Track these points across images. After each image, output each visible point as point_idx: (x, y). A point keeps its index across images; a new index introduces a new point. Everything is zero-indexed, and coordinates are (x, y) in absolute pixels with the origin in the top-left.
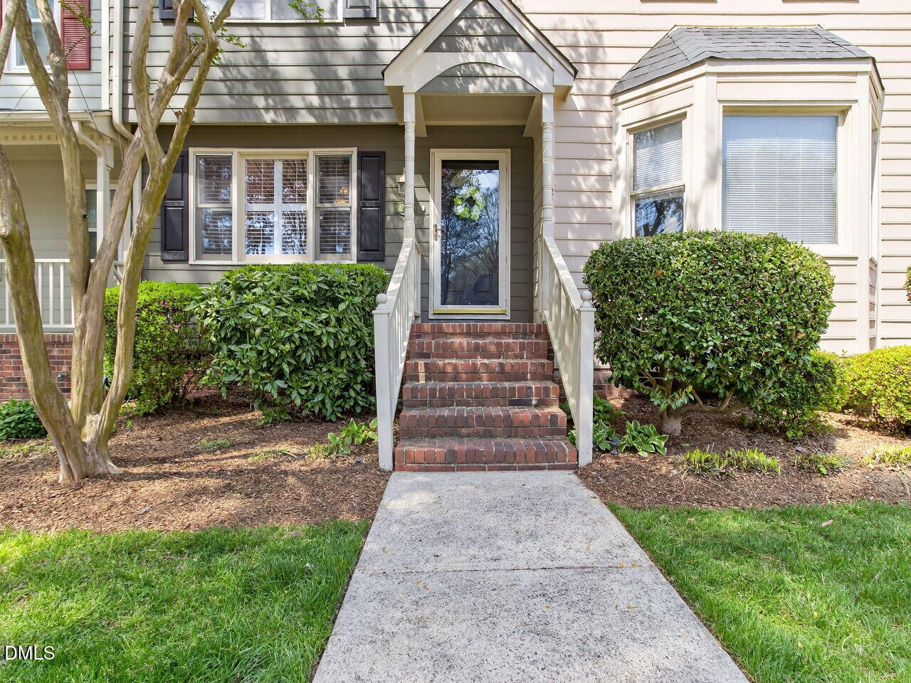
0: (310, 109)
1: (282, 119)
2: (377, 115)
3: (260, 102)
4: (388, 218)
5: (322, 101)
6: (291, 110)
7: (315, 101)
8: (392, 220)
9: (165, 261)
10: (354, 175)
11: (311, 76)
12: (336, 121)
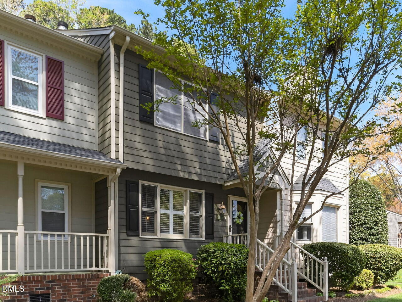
0: (197, 174)
1: (187, 176)
2: (219, 181)
3: (179, 167)
4: (215, 221)
5: (201, 171)
6: (190, 173)
7: (199, 170)
8: (216, 222)
9: (128, 235)
10: (204, 202)
11: (198, 161)
12: (205, 181)
